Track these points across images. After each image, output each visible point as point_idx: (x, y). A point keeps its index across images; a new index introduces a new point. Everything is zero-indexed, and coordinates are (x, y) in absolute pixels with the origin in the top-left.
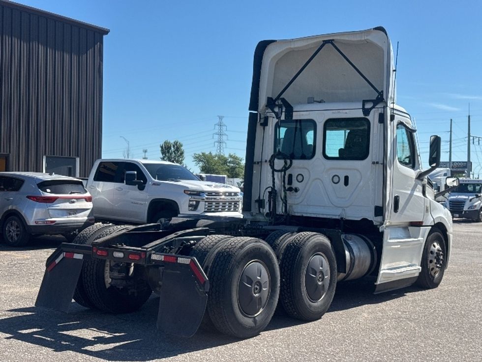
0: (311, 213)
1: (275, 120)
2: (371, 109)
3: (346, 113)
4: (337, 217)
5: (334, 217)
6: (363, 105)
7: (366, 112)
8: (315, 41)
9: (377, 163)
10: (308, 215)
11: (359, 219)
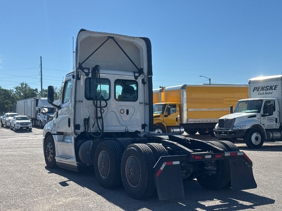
0: (109, 130)
1: (85, 77)
2: (138, 76)
3: (126, 77)
4: (123, 131)
5: (122, 131)
6: (134, 74)
7: (136, 78)
8: (105, 35)
9: (142, 103)
10: (108, 132)
11: (134, 131)
